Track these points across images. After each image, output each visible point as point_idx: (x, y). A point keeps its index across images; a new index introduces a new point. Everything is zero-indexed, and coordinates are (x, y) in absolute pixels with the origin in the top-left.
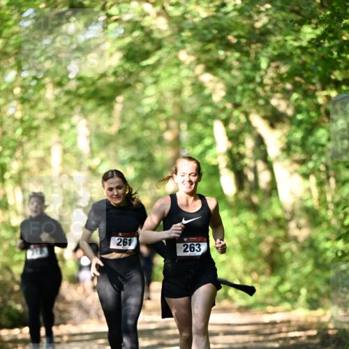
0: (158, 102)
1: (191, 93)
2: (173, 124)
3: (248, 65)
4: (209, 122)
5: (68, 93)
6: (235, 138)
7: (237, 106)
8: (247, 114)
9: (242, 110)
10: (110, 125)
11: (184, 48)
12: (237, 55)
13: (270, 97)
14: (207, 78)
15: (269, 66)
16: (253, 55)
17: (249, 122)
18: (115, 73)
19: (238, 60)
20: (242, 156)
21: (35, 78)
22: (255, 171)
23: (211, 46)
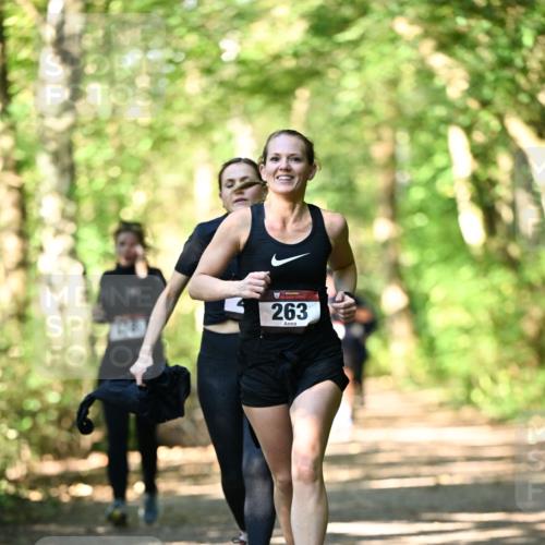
0: (363, 99)
1: (415, 85)
2: (386, 133)
3: (503, 41)
4: (442, 128)
5: (222, 84)
6: (482, 155)
7: (485, 104)
8: (500, 117)
9: (494, 111)
11: (401, 13)
12: (486, 24)
13: (538, 91)
14: (439, 61)
15: (536, 41)
16: (510, 26)
17: (504, 130)
18: (296, 55)
19: (488, 33)
20: (492, 183)
21: (170, 61)
22: (513, 206)
23: (445, 11)
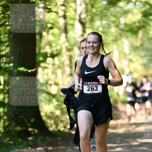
5: (121, 30)
10: (137, 42)
18: (139, 22)
21: (108, 24)
